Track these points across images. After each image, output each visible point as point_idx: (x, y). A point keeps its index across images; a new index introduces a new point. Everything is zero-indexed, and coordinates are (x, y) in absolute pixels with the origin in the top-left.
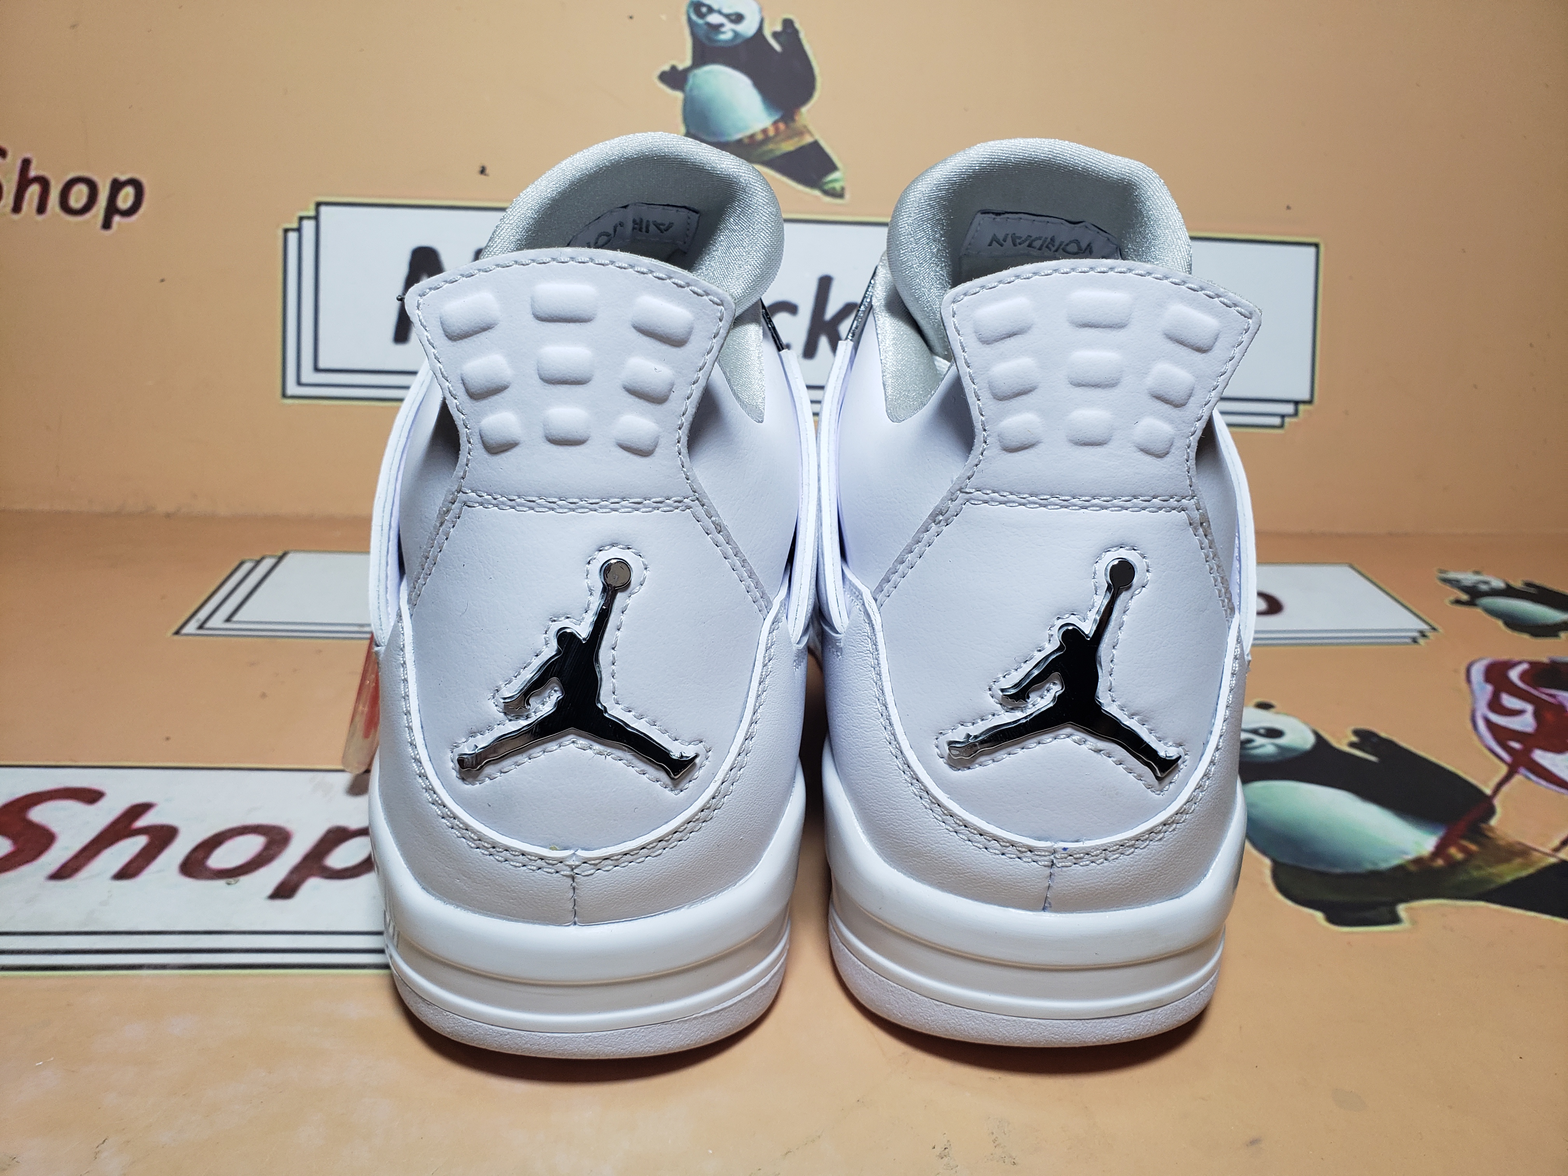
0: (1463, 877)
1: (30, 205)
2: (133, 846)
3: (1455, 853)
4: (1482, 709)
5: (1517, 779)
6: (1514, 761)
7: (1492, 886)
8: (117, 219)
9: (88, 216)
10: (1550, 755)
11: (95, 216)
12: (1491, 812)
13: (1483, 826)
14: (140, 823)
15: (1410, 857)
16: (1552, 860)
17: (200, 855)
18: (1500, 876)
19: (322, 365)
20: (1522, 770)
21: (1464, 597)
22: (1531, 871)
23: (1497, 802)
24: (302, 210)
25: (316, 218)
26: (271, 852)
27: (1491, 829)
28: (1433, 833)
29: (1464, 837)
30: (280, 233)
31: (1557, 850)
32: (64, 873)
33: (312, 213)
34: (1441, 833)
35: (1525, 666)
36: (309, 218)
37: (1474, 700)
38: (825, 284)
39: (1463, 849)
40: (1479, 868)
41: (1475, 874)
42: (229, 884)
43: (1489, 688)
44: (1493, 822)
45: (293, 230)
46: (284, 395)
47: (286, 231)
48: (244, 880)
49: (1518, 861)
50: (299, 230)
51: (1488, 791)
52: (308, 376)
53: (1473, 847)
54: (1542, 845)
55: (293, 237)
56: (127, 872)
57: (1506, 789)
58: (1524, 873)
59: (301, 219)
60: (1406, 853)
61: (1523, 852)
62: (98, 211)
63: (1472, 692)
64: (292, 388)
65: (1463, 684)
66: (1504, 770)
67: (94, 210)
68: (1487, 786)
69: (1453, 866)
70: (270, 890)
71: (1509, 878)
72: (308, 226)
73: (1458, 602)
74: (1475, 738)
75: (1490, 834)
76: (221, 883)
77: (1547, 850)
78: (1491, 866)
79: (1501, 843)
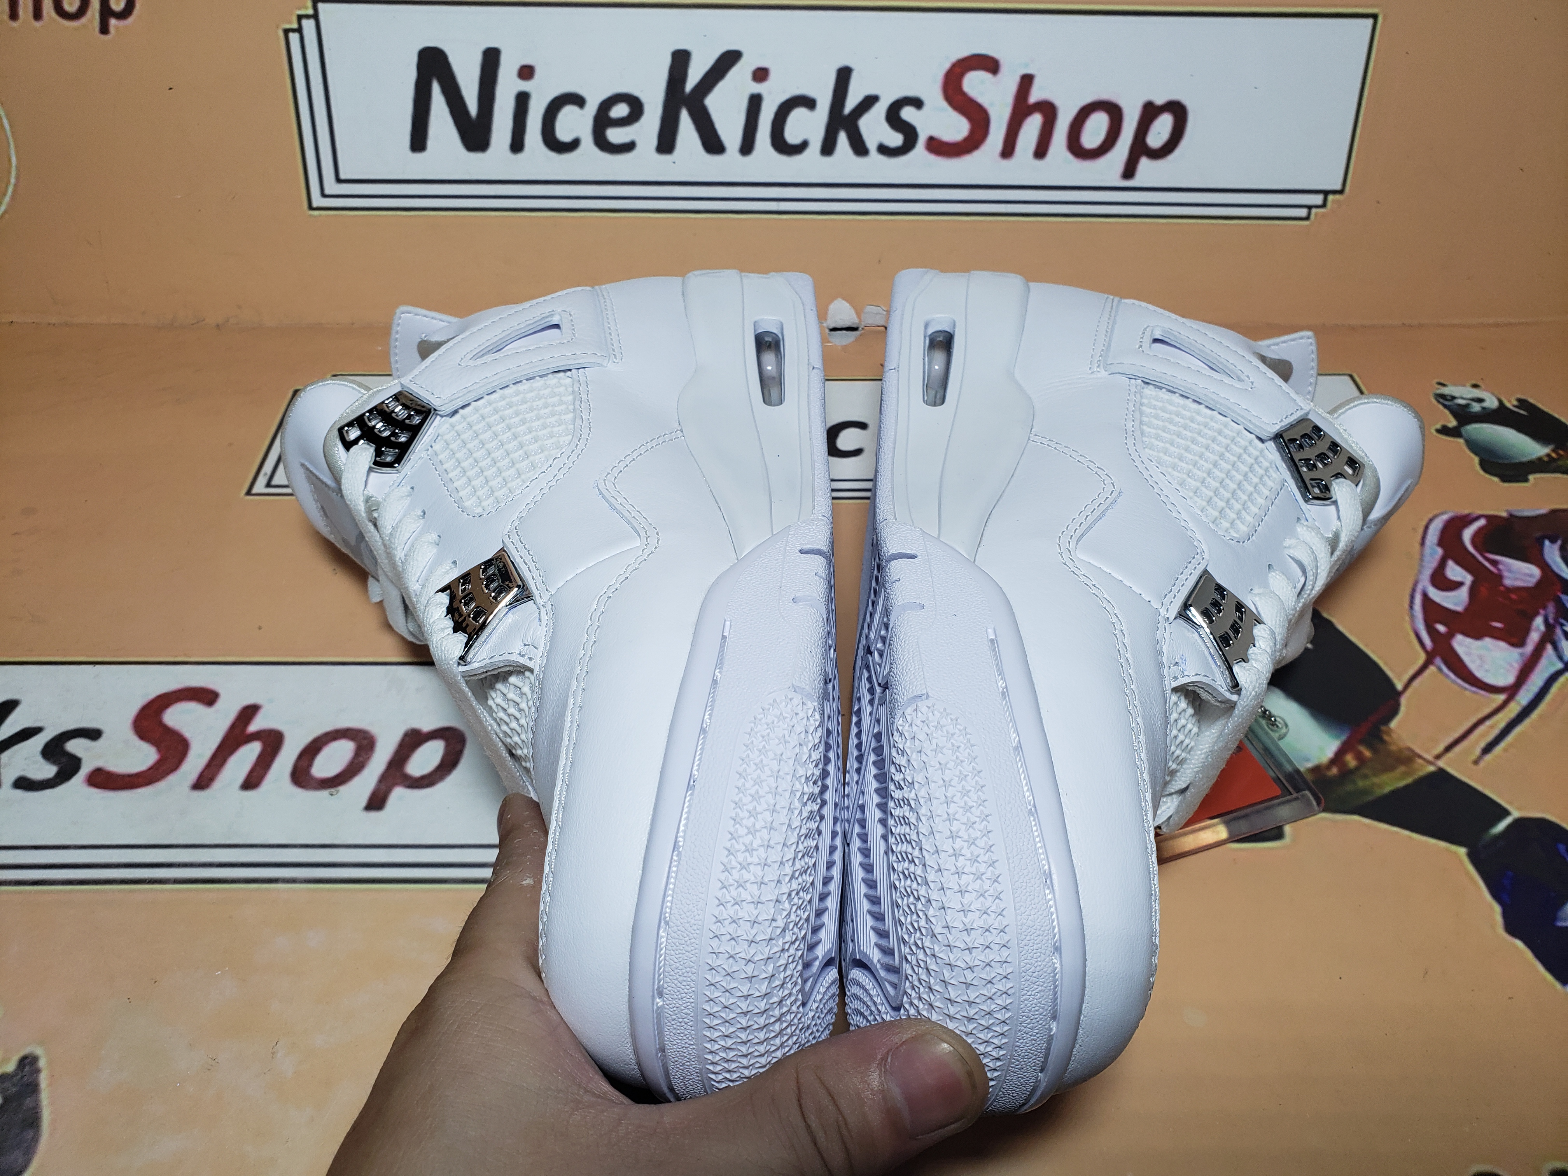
0: (1349, 787)
1: (25, 12)
2: (250, 752)
3: (1351, 761)
4: (1425, 583)
5: (1432, 669)
6: (1434, 649)
7: (1371, 798)
8: (113, 22)
9: (84, 20)
10: (1468, 641)
11: (91, 20)
12: (1394, 711)
13: (1383, 728)
14: (253, 727)
15: (1310, 765)
16: (1431, 769)
17: (304, 763)
18: (1380, 786)
19: (343, 176)
20: (1438, 661)
21: (1452, 423)
22: (1409, 780)
23: (1403, 700)
24: (300, 9)
25: (315, 16)
26: (361, 759)
27: (1389, 732)
28: (1337, 737)
29: (1362, 742)
30: (281, 34)
31: (1438, 757)
32: (203, 782)
33: (310, 12)
34: (1344, 738)
35: (1482, 522)
36: (308, 17)
37: (1421, 566)
38: (844, 76)
39: (1359, 757)
40: (1366, 777)
41: (1361, 784)
42: (332, 795)
43: (1440, 551)
44: (1393, 724)
45: (293, 30)
46: (311, 208)
47: (287, 32)
48: (343, 789)
49: (1402, 769)
50: (299, 30)
51: (1399, 686)
52: (331, 187)
53: (1367, 753)
54: (1428, 751)
55: (294, 38)
56: (251, 782)
57: (1416, 683)
58: (1402, 784)
59: (300, 18)
60: (1308, 760)
61: (1408, 758)
62: (93, 15)
63: (1422, 559)
64: (317, 201)
65: (1417, 546)
66: (1422, 657)
67: (89, 13)
68: (1400, 680)
69: (1346, 774)
70: (364, 801)
71: (1387, 789)
72: (309, 26)
73: (1444, 431)
74: (1407, 618)
75: (1386, 737)
76: (325, 793)
77: (1429, 757)
78: (1375, 775)
79: (1393, 748)
